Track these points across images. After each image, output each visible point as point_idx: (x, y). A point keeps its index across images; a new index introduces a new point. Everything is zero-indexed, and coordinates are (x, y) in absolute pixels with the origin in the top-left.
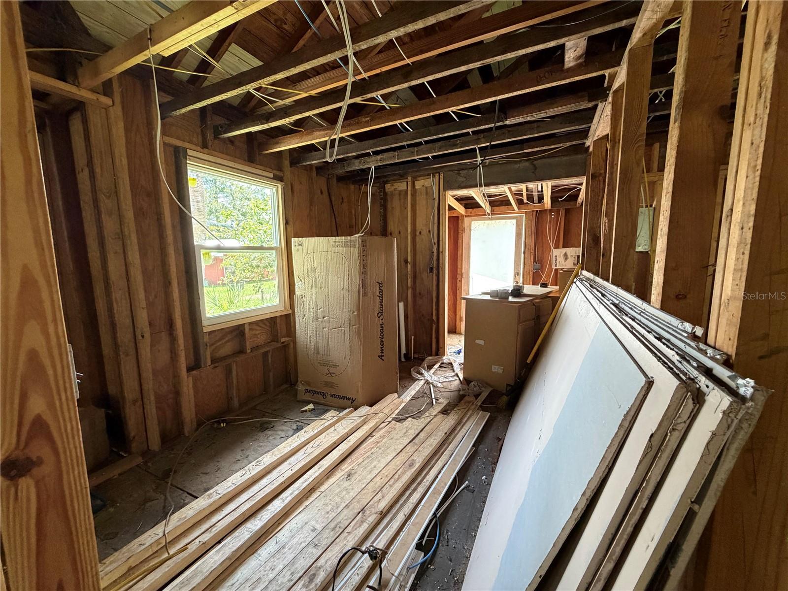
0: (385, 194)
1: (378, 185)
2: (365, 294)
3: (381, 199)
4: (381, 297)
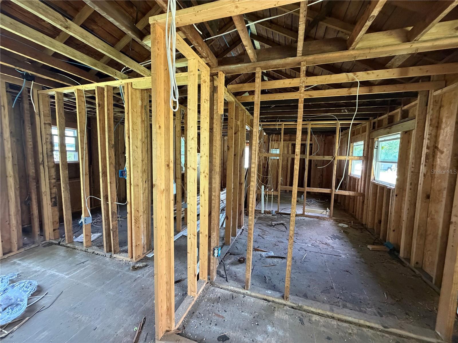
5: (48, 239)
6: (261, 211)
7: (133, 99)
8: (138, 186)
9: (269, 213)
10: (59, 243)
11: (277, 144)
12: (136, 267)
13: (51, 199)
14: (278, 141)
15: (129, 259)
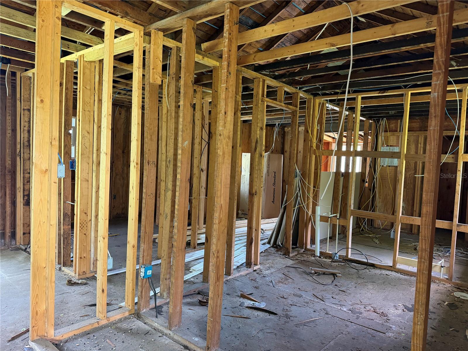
0: (284, 132)
1: (281, 127)
2: (268, 175)
3: (282, 135)
4: (275, 177)
5: (18, 244)
6: (314, 251)
7: (85, 74)
8: (88, 181)
9: (329, 256)
10: (26, 249)
11: (395, 137)
12: (73, 282)
13: (24, 196)
14: (397, 131)
15: (73, 274)
